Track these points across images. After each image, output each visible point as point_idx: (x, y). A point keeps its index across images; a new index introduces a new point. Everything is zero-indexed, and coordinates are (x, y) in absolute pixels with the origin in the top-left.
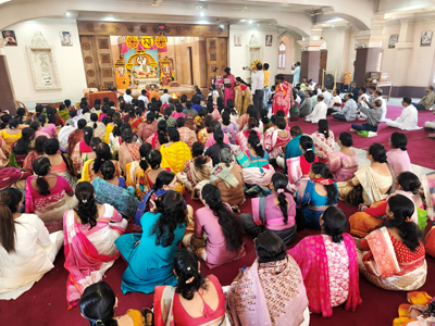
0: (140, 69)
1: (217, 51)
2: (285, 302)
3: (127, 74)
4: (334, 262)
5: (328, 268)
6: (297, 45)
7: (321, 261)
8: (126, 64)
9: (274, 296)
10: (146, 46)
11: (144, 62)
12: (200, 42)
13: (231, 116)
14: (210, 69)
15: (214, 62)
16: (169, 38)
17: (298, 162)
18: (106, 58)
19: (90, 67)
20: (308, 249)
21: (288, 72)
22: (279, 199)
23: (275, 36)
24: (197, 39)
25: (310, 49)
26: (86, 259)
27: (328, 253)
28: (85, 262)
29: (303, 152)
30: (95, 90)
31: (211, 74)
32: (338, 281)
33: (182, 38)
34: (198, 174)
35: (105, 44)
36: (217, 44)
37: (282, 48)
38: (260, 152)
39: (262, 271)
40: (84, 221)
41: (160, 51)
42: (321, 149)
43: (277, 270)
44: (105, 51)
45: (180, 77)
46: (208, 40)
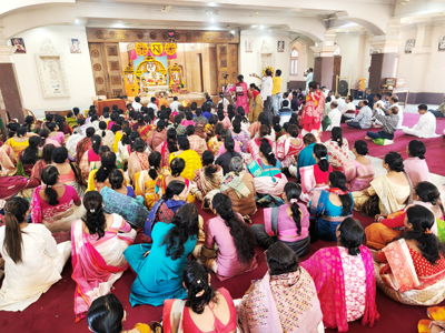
0: (149, 76)
1: (228, 57)
2: (298, 316)
3: (136, 81)
4: (351, 276)
5: (343, 281)
6: (310, 51)
7: (337, 274)
8: (135, 71)
9: (286, 309)
10: (156, 53)
11: (154, 69)
12: (210, 48)
13: (242, 123)
14: (220, 76)
15: (225, 69)
16: (179, 45)
17: (312, 171)
18: (115, 66)
19: (99, 74)
20: (323, 262)
21: (301, 78)
22: (292, 209)
23: (287, 42)
24: (208, 45)
25: (323, 55)
26: (94, 270)
27: (344, 265)
28: (93, 273)
29: (317, 161)
30: (104, 98)
31: (222, 81)
32: (355, 295)
33: (192, 44)
34: (208, 184)
35: (114, 51)
36: (228, 50)
37: (295, 54)
38: (272, 160)
39: (274, 283)
40: (92, 231)
41: (170, 57)
42: (335, 158)
43: (290, 282)
44: (114, 58)
45: (190, 85)
46: (218, 46)
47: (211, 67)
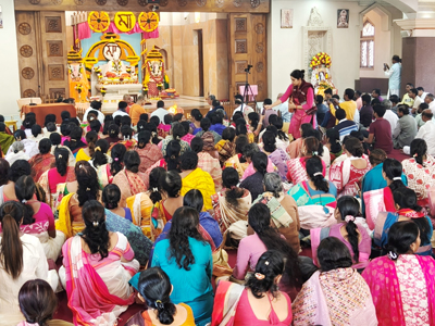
0: (109, 67)
1: (250, 37)
2: (350, 312)
3: (84, 76)
6: (395, 28)
8: (84, 58)
10: (123, 28)
11: (117, 54)
12: (218, 21)
14: (235, 68)
15: (243, 56)
16: (164, 15)
18: (55, 49)
21: (379, 74)
22: (347, 229)
23: (354, 10)
24: (214, 16)
25: (417, 34)
28: (94, 302)
29: (388, 182)
31: (238, 77)
33: (186, 14)
36: (250, 25)
37: (369, 31)
40: (94, 251)
41: (146, 35)
42: (420, 182)
43: (341, 277)
45: (178, 83)
46: (232, 17)
47: (220, 53)
